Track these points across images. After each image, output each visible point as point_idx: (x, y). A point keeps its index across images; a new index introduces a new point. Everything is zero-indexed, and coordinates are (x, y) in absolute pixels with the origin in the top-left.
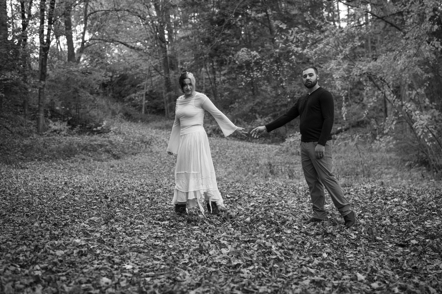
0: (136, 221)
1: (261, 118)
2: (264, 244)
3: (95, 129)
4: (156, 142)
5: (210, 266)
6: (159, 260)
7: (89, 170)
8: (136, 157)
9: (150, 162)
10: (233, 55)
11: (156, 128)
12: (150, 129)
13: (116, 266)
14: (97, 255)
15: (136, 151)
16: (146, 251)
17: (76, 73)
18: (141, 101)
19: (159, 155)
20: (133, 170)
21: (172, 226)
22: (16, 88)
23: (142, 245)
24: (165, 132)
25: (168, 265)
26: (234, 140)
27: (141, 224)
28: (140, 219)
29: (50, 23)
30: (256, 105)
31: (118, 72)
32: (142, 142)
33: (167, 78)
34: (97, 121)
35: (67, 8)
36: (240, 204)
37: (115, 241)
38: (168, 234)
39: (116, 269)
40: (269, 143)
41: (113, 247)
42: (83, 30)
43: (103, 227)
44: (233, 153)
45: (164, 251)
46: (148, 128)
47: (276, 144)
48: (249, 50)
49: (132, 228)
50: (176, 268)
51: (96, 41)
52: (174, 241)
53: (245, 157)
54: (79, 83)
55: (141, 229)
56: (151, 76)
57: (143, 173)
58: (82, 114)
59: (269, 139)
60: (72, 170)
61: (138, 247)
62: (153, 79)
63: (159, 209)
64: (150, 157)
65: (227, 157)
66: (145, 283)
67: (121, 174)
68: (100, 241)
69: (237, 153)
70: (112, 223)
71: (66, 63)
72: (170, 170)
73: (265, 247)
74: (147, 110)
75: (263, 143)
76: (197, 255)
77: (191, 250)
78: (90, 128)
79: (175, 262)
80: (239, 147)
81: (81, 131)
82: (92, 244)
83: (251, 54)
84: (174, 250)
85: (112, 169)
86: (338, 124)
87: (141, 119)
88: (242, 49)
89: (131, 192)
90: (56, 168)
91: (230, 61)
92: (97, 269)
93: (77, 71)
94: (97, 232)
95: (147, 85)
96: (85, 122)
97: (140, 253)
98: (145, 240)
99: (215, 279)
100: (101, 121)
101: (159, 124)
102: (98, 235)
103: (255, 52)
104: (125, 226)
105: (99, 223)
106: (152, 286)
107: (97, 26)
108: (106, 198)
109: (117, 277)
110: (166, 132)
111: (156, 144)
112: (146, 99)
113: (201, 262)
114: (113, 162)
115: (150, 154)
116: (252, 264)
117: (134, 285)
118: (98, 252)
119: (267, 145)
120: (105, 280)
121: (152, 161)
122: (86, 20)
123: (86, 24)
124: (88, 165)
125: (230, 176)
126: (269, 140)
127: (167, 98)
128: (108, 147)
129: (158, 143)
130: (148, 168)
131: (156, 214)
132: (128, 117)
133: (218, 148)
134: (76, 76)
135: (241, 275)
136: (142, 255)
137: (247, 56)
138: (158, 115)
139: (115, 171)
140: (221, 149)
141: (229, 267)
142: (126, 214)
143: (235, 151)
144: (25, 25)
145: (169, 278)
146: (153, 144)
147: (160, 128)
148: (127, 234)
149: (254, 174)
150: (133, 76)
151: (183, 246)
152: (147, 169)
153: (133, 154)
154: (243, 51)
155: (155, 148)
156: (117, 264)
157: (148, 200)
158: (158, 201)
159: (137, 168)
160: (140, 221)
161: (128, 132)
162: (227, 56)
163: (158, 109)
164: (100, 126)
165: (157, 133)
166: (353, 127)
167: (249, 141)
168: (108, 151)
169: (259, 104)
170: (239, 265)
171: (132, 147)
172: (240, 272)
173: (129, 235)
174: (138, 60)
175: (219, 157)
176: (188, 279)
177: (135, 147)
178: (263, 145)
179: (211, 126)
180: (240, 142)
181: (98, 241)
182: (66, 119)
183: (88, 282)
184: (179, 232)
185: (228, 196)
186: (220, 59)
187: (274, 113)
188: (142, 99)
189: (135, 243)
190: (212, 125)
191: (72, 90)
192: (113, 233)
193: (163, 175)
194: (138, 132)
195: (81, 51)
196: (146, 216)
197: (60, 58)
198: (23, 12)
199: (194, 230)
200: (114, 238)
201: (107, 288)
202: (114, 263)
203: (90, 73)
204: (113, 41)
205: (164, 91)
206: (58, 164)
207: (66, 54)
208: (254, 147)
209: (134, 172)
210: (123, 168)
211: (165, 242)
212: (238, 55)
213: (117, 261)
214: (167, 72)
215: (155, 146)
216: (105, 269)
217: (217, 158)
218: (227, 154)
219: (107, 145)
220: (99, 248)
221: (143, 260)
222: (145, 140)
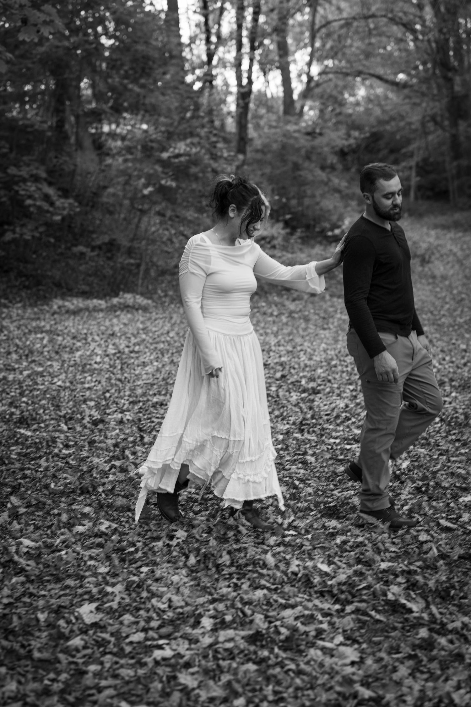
3: (330, 234)
4: (438, 255)
7: (324, 318)
9: (433, 299)
11: (436, 227)
12: (425, 229)
17: (296, 135)
18: (408, 178)
19: (447, 283)
22: (194, 170)
24: (452, 235)
29: (253, 48)
31: (367, 129)
33: (454, 135)
34: (334, 218)
35: (280, 19)
42: (308, 58)
46: (423, 226)
51: (331, 76)
54: (303, 152)
56: (426, 133)
58: (308, 207)
60: (293, 318)
62: (430, 138)
64: (431, 287)
71: (279, 118)
74: (420, 193)
78: (323, 232)
81: (307, 237)
87: (409, 210)
90: (265, 314)
93: (298, 131)
95: (419, 148)
96: (314, 220)
100: (341, 218)
101: (441, 219)
107: (332, 48)
110: (455, 233)
111: (438, 259)
112: (418, 174)
115: (431, 280)
121: (436, 296)
122: (313, 38)
123: (312, 46)
124: (321, 307)
127: (454, 171)
129: (442, 256)
130: (432, 313)
134: (296, 139)
144: (210, 56)
146: (433, 258)
147: (444, 227)
150: (393, 134)
152: (429, 315)
155: (439, 268)
163: (437, 190)
164: (338, 227)
165: (438, 238)
174: (402, 105)
182: (281, 218)
188: (410, 174)
191: (290, 165)
193: (462, 330)
195: (305, 95)
197: (270, 109)
198: (208, 32)
203: (321, 134)
204: (359, 73)
205: (447, 159)
206: (269, 304)
207: (280, 102)
214: (454, 124)
215: (437, 262)
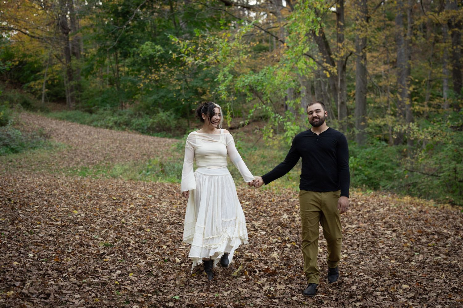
0: (36, 222)
1: (164, 112)
2: (126, 239)
4: (55, 134)
5: (86, 254)
6: (51, 250)
8: (35, 151)
9: (49, 157)
10: (137, 48)
11: (56, 118)
12: (50, 120)
13: (22, 255)
14: (9, 248)
15: (35, 145)
16: (43, 245)
18: (41, 90)
19: (58, 149)
20: (32, 166)
21: (63, 226)
23: (40, 241)
24: (65, 124)
25: (57, 254)
26: (135, 133)
27: (39, 224)
28: (38, 220)
30: (160, 98)
32: (41, 134)
33: (68, 67)
36: (122, 207)
37: (20, 238)
38: (59, 233)
39: (22, 257)
40: (170, 137)
41: (19, 242)
43: (10, 227)
44: (133, 147)
45: (55, 244)
46: (48, 118)
47: (177, 139)
48: (154, 44)
49: (32, 228)
50: (63, 255)
52: (63, 237)
53: (145, 152)
55: (39, 228)
57: (42, 169)
59: (171, 133)
61: (37, 242)
62: (54, 67)
63: (54, 211)
64: (48, 151)
65: (126, 152)
66: (42, 264)
67: (20, 170)
68: (9, 238)
69: (136, 148)
70: (17, 224)
72: (69, 166)
73: (127, 242)
74: (47, 98)
75: (164, 137)
76: (78, 247)
77: (74, 244)
79: (63, 252)
80: (139, 141)
82: (4, 240)
83: (155, 48)
84: (63, 243)
85: (10, 164)
86: (241, 118)
87: (41, 108)
88: (146, 43)
89: (30, 194)
91: (134, 53)
92: (10, 257)
94: (6, 230)
95: (48, 73)
97: (39, 246)
98: (42, 237)
99: (86, 262)
101: (59, 114)
102: (7, 233)
103: (159, 46)
104: (27, 226)
105: (6, 223)
106: (46, 266)
108: (10, 200)
109: (24, 261)
110: (67, 123)
111: (55, 136)
112: (47, 88)
113: (80, 252)
114: (12, 156)
115: (49, 148)
116: (114, 253)
117: (35, 265)
118: (9, 245)
119: (167, 139)
120: (15, 263)
121: (50, 156)
125: (125, 174)
126: (170, 135)
127: (69, 88)
128: (6, 141)
129: (58, 135)
130: (47, 163)
131: (51, 216)
132: (27, 105)
133: (118, 142)
135: (105, 260)
136: (39, 248)
137: (151, 50)
138: (58, 103)
139: (14, 166)
140: (122, 143)
141: (98, 255)
142: (27, 215)
143: (135, 145)
145: (57, 262)
146: (52, 136)
147: (60, 119)
148: (29, 233)
149: (148, 172)
150: (33, 63)
151: (69, 241)
153: (32, 148)
154: (147, 45)
155: (55, 141)
156: (22, 253)
157: (45, 203)
158: (54, 203)
159: (35, 163)
160: (39, 222)
161: (26, 123)
162: (132, 48)
163: (59, 97)
165: (57, 125)
166: (254, 121)
167: (151, 135)
168: (6, 145)
169: (162, 97)
170: (104, 253)
171: (30, 141)
172: (104, 258)
173: (31, 233)
175: (119, 151)
176: (69, 262)
177: (35, 141)
178: (164, 139)
179: (112, 119)
180: (142, 136)
181: (8, 238)
183: (5, 264)
184: (68, 230)
185: (114, 198)
186: (124, 51)
187: (177, 107)
188: (42, 88)
189: (35, 239)
190: (114, 117)
192: (18, 232)
193: (62, 171)
194: (37, 123)
196: (43, 217)
199: (80, 229)
200: (19, 235)
201: (18, 267)
202: (21, 253)
205: (65, 80)
208: (154, 141)
209: (33, 167)
210: (22, 163)
211: (56, 238)
212: (142, 48)
213: (23, 251)
214: (69, 59)
215: (54, 138)
216: (15, 256)
217: (116, 152)
218: (127, 149)
219: (5, 139)
220: (9, 242)
221: (41, 251)
222: (44, 133)
